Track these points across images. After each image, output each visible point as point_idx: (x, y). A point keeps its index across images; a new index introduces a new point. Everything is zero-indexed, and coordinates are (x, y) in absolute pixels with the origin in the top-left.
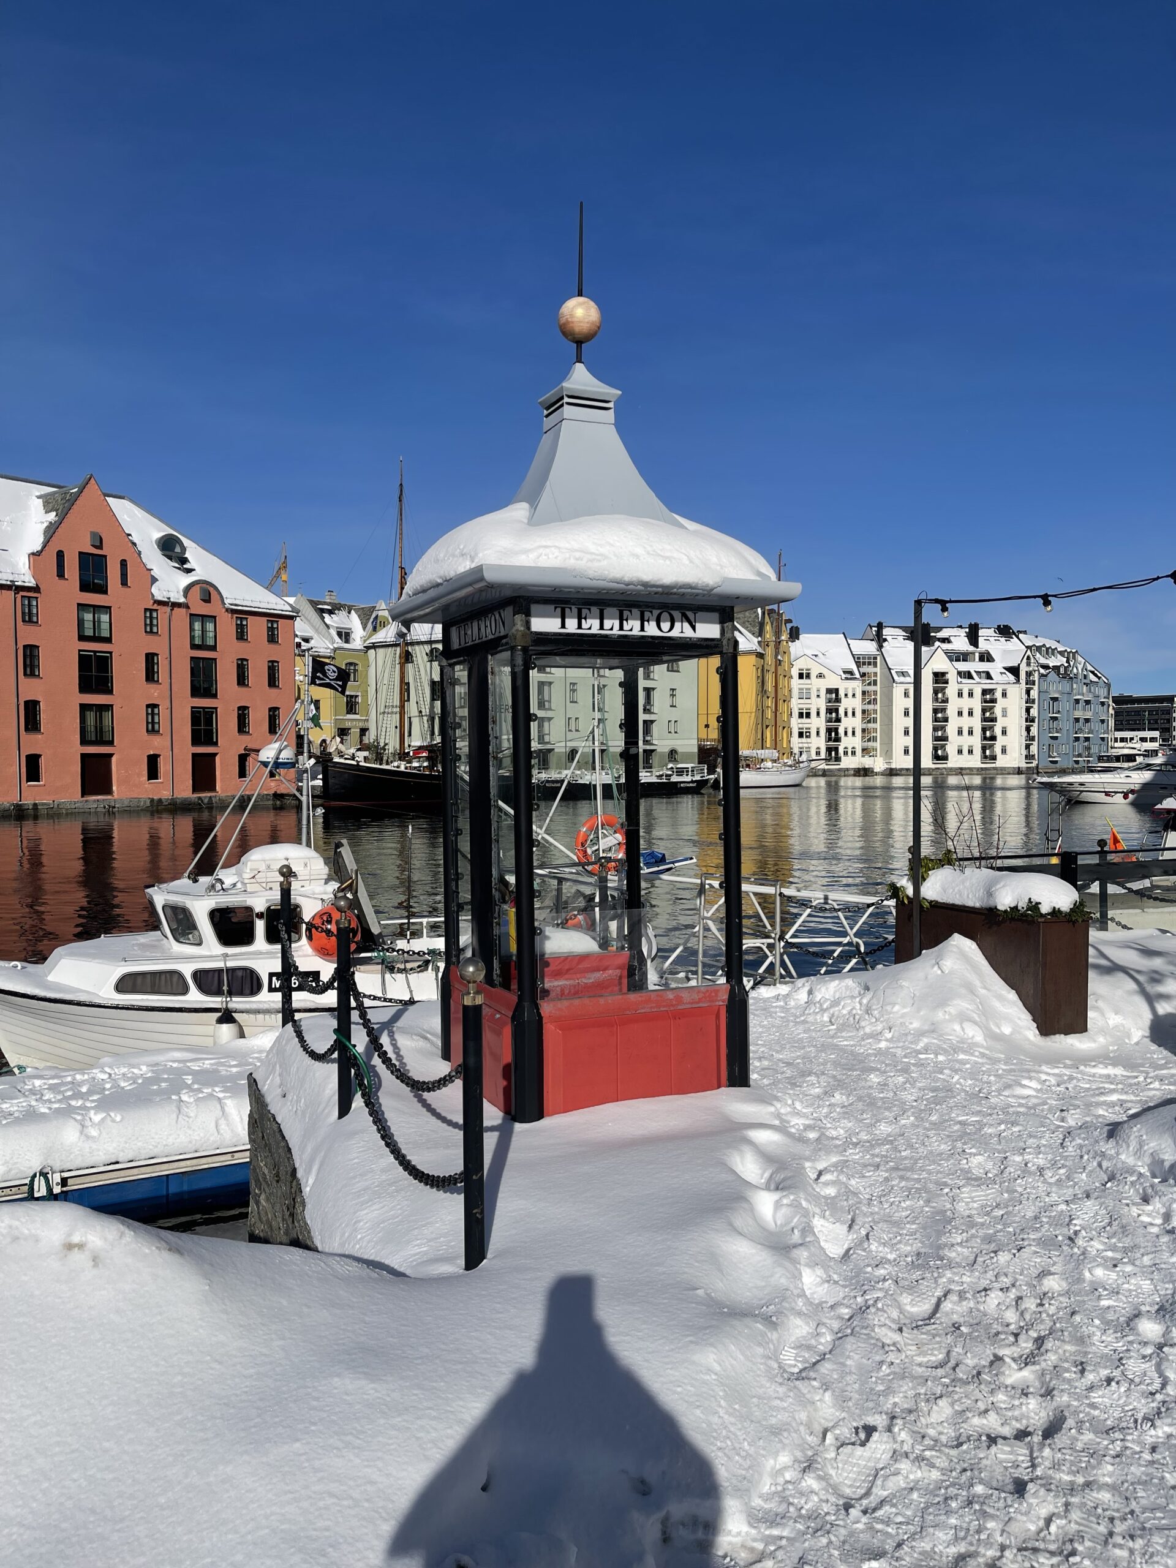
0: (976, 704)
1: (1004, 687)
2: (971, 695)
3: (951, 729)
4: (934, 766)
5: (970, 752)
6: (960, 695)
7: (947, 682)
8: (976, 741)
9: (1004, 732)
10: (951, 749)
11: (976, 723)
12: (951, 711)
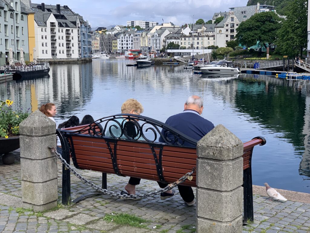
0: (64, 34)
1: (72, 29)
2: (62, 31)
3: (57, 45)
4: (52, 58)
5: (63, 52)
6: (59, 31)
7: (55, 26)
8: (65, 48)
9: (73, 45)
10: (57, 52)
11: (64, 42)
12: (57, 38)
